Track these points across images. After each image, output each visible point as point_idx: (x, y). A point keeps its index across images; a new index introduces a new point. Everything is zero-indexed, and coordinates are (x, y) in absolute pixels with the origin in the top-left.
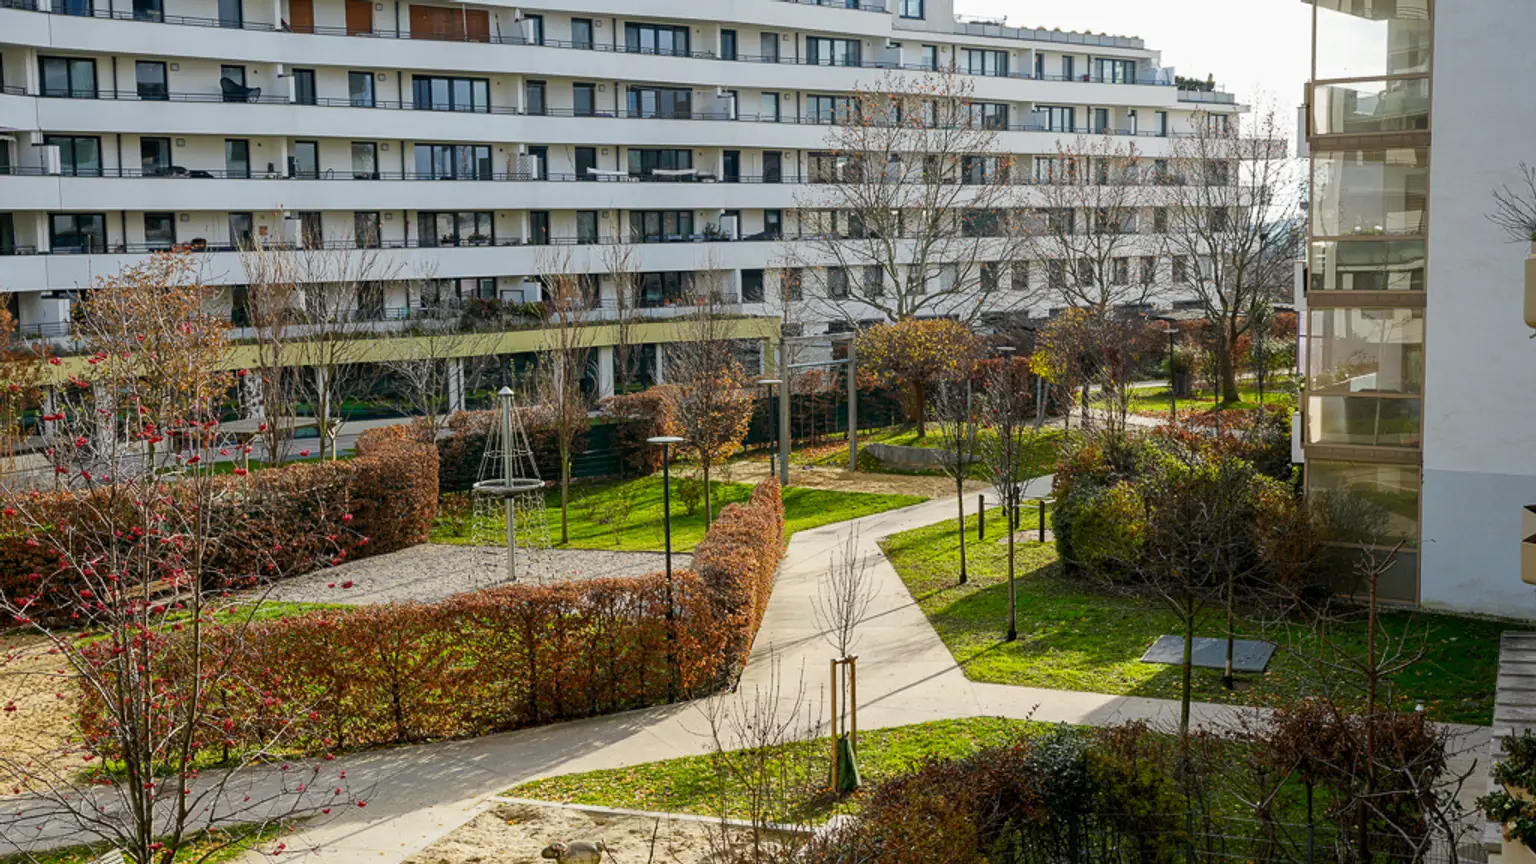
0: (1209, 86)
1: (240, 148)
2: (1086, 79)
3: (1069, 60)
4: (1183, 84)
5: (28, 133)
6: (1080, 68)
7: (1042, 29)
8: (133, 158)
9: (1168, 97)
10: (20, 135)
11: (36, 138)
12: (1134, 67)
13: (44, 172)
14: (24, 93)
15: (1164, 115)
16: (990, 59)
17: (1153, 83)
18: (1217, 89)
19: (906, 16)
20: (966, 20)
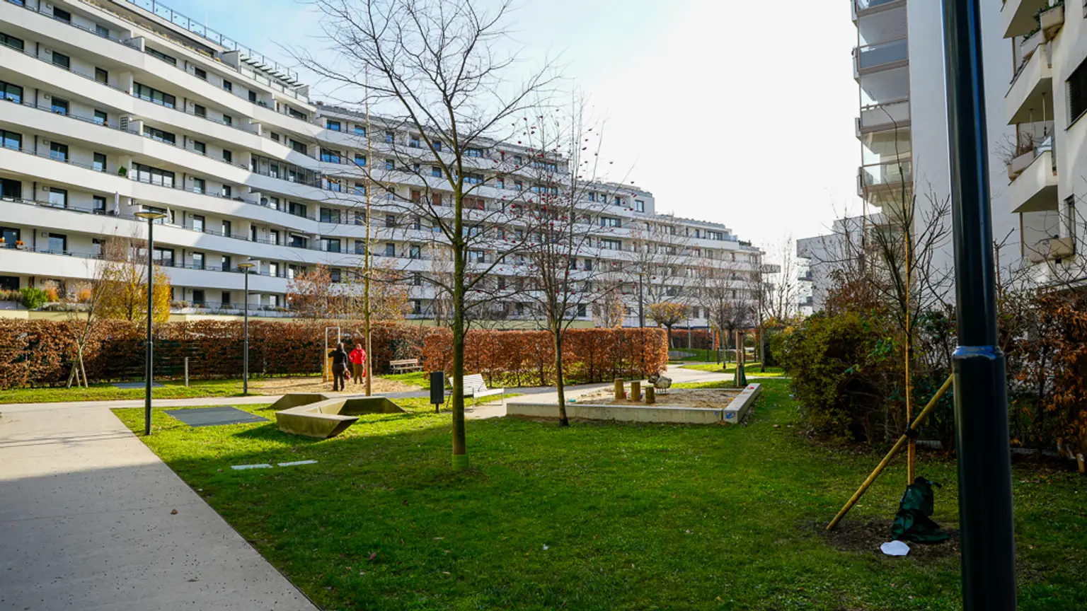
0: (750, 244)
1: (391, 245)
2: (704, 238)
3: (698, 231)
4: (742, 243)
5: (315, 235)
6: (702, 234)
7: (687, 219)
8: (352, 247)
9: (736, 247)
10: (312, 235)
11: (318, 237)
12: (721, 234)
13: (321, 250)
14: (314, 220)
15: (733, 254)
16: (669, 229)
17: (730, 240)
18: (752, 245)
19: (637, 211)
20: (659, 214)
